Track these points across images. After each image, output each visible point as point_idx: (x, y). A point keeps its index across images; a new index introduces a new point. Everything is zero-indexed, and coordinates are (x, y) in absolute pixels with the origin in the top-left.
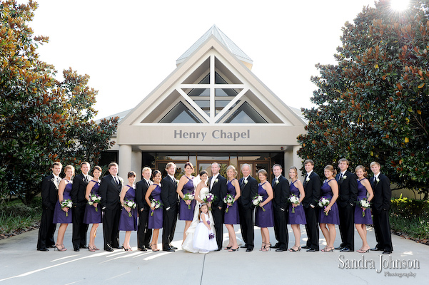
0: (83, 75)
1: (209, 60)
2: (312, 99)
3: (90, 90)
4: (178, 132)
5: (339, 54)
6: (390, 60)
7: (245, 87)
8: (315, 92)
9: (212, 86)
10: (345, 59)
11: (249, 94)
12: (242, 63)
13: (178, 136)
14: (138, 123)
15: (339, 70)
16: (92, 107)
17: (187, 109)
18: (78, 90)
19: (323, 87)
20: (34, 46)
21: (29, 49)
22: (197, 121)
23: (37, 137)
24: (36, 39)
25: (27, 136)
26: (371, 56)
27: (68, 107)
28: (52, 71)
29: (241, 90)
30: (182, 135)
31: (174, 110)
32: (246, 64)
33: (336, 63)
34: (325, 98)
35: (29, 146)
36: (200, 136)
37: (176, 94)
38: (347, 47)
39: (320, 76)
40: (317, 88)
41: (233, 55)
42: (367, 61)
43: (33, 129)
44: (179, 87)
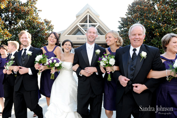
0: (50, 21)
1: (87, 15)
2: (118, 28)
3: (52, 25)
4: (78, 38)
5: (127, 14)
6: (141, 17)
7: (98, 24)
8: (119, 26)
9: (88, 24)
10: (128, 16)
11: (99, 26)
12: (97, 16)
13: (78, 39)
14: (66, 35)
15: (126, 19)
16: (53, 30)
17: (80, 31)
18: (48, 25)
19: (122, 24)
20: (38, 13)
21: (36, 14)
22: (83, 34)
23: (40, 40)
24: (38, 11)
25: (38, 39)
26: (136, 16)
27: (46, 30)
28: (41, 19)
29: (97, 25)
30: (79, 39)
31: (77, 31)
32: (98, 16)
33: (125, 17)
34: (122, 28)
35: (38, 42)
36: (85, 39)
37: (77, 26)
38: (129, 12)
39: (121, 21)
40: (120, 25)
41: (94, 14)
42: (135, 17)
43: (39, 37)
44: (78, 24)
